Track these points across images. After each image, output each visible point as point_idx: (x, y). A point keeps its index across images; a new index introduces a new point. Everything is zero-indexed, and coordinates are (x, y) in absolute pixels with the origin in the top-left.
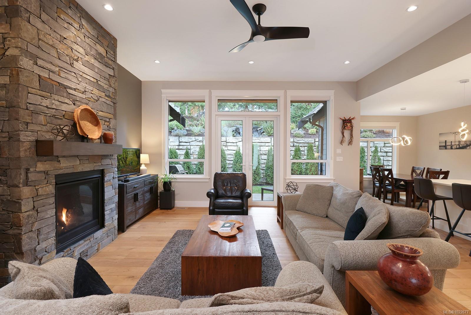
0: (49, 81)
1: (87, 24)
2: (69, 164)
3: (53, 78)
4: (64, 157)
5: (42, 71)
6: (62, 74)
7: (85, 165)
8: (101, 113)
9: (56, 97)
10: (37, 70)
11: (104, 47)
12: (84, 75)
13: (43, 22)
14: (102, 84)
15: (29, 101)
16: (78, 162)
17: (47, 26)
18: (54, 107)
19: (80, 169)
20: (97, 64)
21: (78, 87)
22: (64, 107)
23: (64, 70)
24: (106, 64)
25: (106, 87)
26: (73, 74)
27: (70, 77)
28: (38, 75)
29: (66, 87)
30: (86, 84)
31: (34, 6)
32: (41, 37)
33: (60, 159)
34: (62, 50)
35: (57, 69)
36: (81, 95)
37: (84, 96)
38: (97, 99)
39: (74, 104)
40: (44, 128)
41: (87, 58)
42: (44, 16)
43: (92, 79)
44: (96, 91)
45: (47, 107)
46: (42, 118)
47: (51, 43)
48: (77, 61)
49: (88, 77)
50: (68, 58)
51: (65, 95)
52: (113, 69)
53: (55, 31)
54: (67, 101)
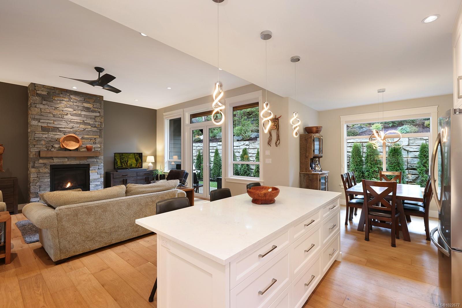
0: (47, 127)
1: (75, 97)
2: (59, 161)
3: (49, 126)
4: (56, 157)
5: (43, 124)
6: (55, 123)
7: (72, 161)
8: (87, 136)
9: (51, 133)
10: (40, 124)
11: (90, 103)
12: (72, 120)
13: (44, 105)
14: (88, 122)
15: (35, 136)
16: (67, 160)
17: (46, 106)
18: (50, 137)
19: (68, 163)
20: (83, 113)
21: (67, 126)
22: (57, 137)
23: (57, 121)
24: (92, 111)
25: (91, 123)
26: (64, 121)
27: (61, 123)
28: (41, 126)
29: (58, 128)
30: (74, 124)
31: (39, 100)
32: (42, 111)
33: (54, 158)
34: (56, 113)
35: (52, 121)
36: (69, 130)
37: (72, 130)
38: (83, 130)
39: (64, 134)
40: (44, 146)
41: (74, 112)
42: (44, 102)
43: (79, 121)
44: (82, 126)
45: (46, 137)
46: (43, 142)
47: (48, 111)
48: (67, 115)
49: (76, 121)
50: (59, 115)
51: (58, 131)
52: (99, 112)
53: (51, 106)
54: (58, 133)
